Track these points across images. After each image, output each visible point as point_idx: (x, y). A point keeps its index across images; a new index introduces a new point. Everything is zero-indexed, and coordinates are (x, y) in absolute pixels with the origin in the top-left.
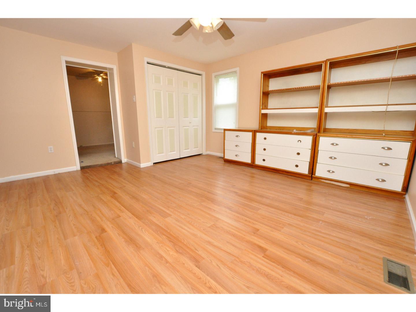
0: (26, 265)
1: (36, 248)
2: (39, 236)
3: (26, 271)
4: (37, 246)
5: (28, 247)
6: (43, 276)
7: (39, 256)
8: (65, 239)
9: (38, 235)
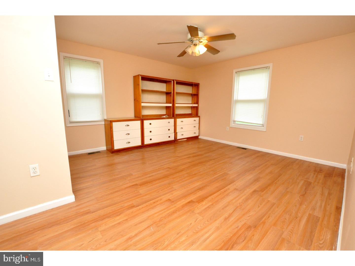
0: (304, 208)
1: (293, 212)
2: (285, 219)
3: (305, 205)
4: (292, 213)
5: (297, 218)
6: (300, 198)
7: (295, 207)
8: (275, 203)
9: (285, 221)
